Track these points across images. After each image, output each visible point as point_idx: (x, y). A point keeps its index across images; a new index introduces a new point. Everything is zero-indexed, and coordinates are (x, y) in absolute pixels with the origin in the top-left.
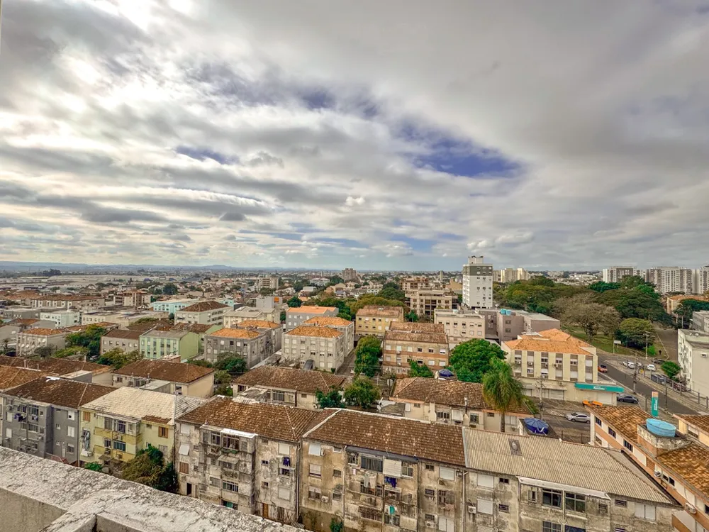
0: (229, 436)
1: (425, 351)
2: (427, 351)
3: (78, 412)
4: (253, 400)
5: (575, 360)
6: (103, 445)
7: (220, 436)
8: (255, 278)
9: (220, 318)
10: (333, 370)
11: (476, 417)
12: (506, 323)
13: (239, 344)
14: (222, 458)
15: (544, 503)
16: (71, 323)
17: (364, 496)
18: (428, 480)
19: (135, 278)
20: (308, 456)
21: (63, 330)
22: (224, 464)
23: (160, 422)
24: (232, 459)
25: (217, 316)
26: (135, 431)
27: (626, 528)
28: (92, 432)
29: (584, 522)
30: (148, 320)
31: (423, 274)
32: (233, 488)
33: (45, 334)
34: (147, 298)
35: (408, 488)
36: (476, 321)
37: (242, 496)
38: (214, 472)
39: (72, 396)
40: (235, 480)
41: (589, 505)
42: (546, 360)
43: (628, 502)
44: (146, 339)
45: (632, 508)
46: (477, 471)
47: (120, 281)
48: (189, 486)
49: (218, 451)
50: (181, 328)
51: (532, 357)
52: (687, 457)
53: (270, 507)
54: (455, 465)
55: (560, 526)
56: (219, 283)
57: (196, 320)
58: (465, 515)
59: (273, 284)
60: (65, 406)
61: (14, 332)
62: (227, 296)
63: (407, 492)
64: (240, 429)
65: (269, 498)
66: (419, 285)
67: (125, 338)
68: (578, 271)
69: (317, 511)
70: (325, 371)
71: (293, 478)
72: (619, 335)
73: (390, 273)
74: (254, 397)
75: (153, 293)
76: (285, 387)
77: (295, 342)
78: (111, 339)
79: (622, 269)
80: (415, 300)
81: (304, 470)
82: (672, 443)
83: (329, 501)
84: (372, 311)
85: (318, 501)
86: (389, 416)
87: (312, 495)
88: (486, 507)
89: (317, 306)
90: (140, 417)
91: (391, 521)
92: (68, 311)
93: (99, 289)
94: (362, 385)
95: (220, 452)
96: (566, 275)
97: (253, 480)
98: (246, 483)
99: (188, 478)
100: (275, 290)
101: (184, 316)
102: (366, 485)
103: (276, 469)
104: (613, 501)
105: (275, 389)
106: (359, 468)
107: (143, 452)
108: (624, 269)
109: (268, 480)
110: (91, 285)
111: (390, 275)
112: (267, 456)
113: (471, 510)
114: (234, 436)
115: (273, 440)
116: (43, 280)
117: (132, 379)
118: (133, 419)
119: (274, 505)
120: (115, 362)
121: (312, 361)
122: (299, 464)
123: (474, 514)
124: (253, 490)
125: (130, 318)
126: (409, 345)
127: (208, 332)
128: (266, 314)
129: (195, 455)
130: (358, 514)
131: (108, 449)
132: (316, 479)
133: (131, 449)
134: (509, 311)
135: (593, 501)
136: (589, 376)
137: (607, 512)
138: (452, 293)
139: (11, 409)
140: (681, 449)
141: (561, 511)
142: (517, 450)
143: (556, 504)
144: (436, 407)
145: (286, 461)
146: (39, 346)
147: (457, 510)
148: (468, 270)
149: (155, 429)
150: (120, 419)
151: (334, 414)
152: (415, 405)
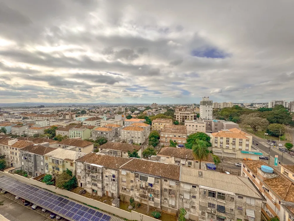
0: (93, 166)
1: (177, 136)
2: (178, 137)
3: (44, 156)
4: (103, 154)
5: (241, 141)
6: (52, 168)
7: (90, 166)
8: (116, 108)
9: (100, 123)
10: (140, 144)
11: (191, 163)
12: (215, 125)
13: (105, 133)
14: (91, 174)
15: (209, 196)
16: (47, 125)
17: (141, 190)
18: (165, 186)
19: (71, 108)
20: (121, 175)
21: (43, 128)
22: (92, 176)
23: (70, 161)
24: (95, 175)
25: (99, 122)
26: (62, 164)
27: (242, 207)
28: (48, 164)
29: (224, 204)
30: (73, 124)
31: (187, 105)
32: (96, 185)
33: (36, 129)
34: (74, 116)
35: (157, 187)
36: (202, 125)
37: (99, 188)
38: (89, 179)
39: (41, 151)
40: (96, 182)
41: (226, 197)
42: (228, 141)
43: (244, 197)
44: (71, 131)
45: (245, 199)
46: (183, 183)
47: (66, 109)
48: (81, 184)
49: (90, 172)
50: (84, 127)
51: (222, 140)
52: (276, 181)
53: (109, 192)
54: (175, 180)
55: (215, 205)
56: (102, 110)
57: (90, 124)
58: (179, 199)
59: (123, 110)
60: (39, 154)
61: (27, 128)
62: (105, 115)
63: (157, 189)
64: (97, 164)
65: (108, 189)
66: (183, 110)
67: (64, 131)
68: (258, 103)
69: (125, 195)
70: (137, 144)
71: (117, 182)
72: (268, 131)
73: (172, 105)
74: (103, 153)
75: (77, 114)
76: (118, 150)
77: (125, 133)
78: (59, 131)
79: (278, 102)
80: (178, 116)
81: (120, 180)
82: (271, 175)
83: (129, 191)
84: (159, 121)
85: (125, 191)
86: (153, 161)
87: (124, 189)
88: (187, 196)
89: (137, 119)
90: (63, 159)
91: (151, 199)
92: (45, 121)
93: (58, 113)
94: (149, 149)
95: (91, 172)
96: (252, 105)
97: (102, 182)
98: (100, 183)
99: (81, 181)
100: (124, 112)
101: (86, 123)
102: (141, 186)
103: (110, 179)
104: (237, 196)
105: (114, 150)
106: (139, 180)
107: (65, 171)
108: (279, 102)
109: (108, 183)
110: (55, 111)
111: (172, 106)
112: (107, 174)
113: (181, 197)
114: (95, 167)
115: (109, 168)
116: (38, 109)
117: (64, 145)
118: (61, 159)
119: (110, 192)
120: (59, 140)
121: (132, 140)
122: (118, 177)
123: (182, 199)
124: (102, 186)
125: (67, 123)
126: (171, 134)
127: (94, 128)
128: (117, 122)
129: (82, 173)
130: (139, 197)
131: (53, 170)
132: (125, 183)
133: (61, 170)
134: (217, 121)
135: (228, 196)
136: (247, 148)
137: (234, 200)
138: (194, 113)
139: (23, 155)
140: (275, 178)
141: (215, 199)
142: (201, 175)
143: (214, 196)
144: (174, 158)
145: (114, 176)
146: (35, 134)
147: (176, 197)
148: (202, 103)
149: (69, 163)
150: (57, 159)
151: (132, 160)
152: (167, 157)
